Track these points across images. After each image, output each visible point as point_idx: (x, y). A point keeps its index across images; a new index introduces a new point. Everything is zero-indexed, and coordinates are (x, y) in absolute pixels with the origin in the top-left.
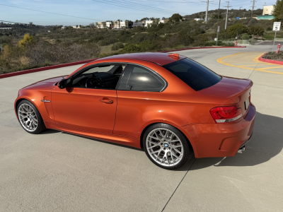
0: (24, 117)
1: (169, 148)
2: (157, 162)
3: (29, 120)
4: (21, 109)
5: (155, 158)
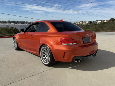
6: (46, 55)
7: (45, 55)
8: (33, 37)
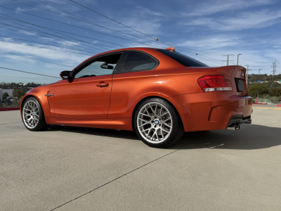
0: (28, 115)
1: (160, 125)
2: (148, 140)
3: (32, 117)
4: (26, 108)
5: (146, 136)
6: (153, 122)
7: (150, 122)
8: (108, 85)
